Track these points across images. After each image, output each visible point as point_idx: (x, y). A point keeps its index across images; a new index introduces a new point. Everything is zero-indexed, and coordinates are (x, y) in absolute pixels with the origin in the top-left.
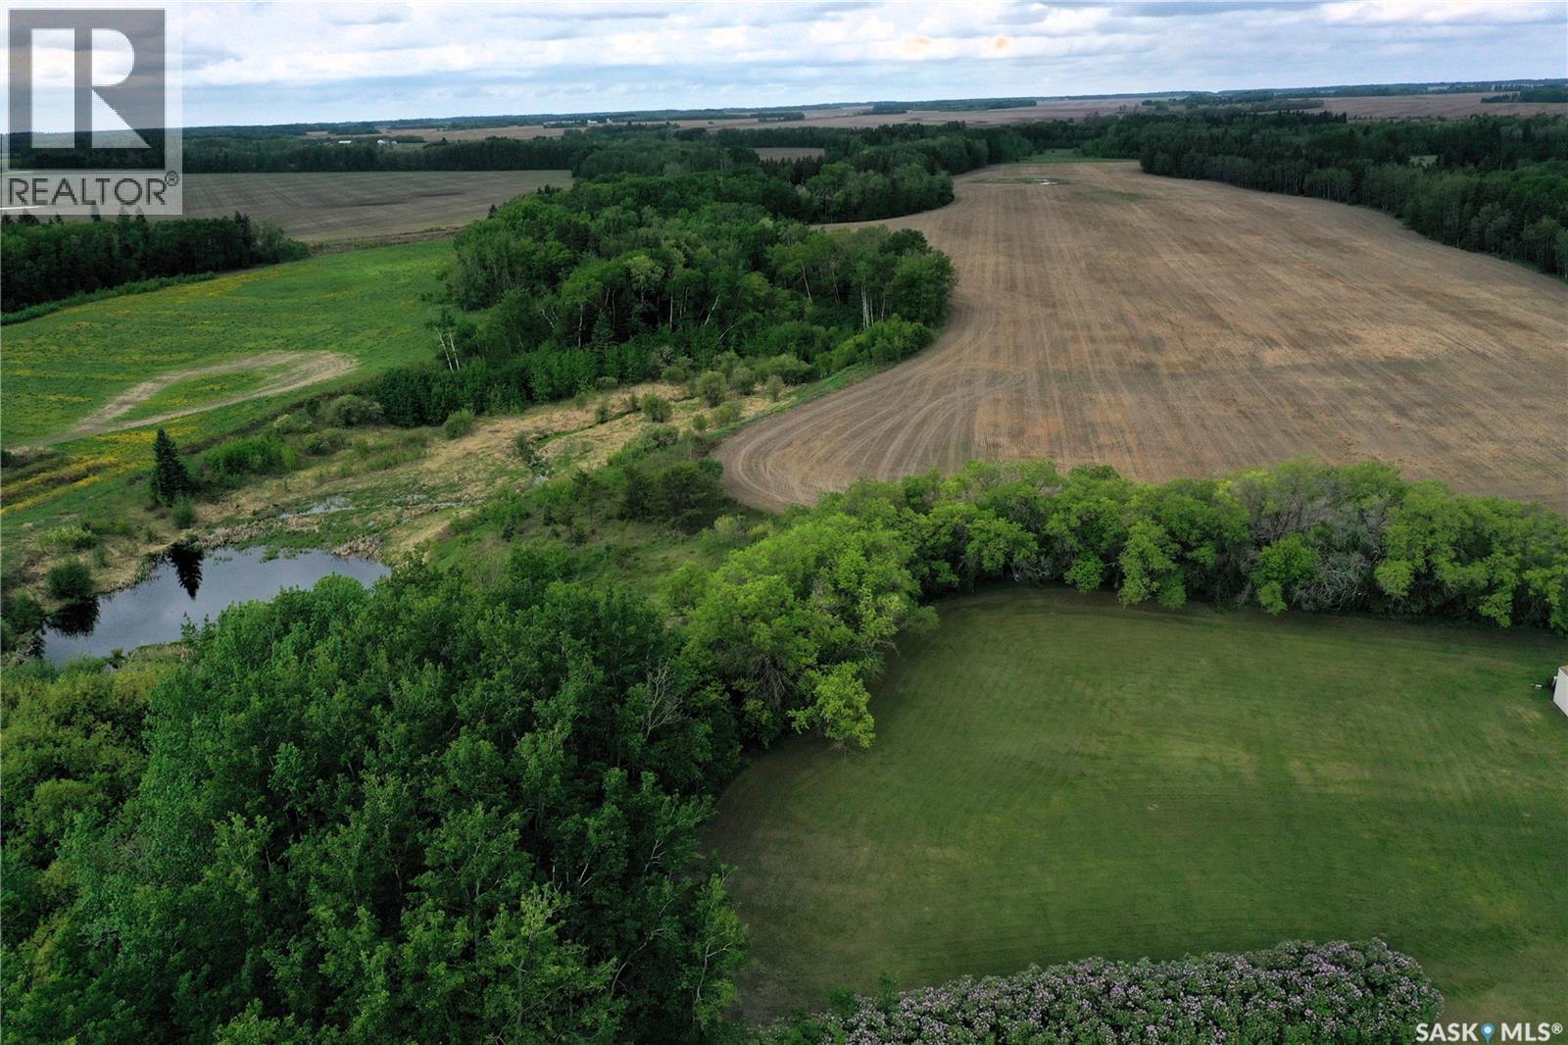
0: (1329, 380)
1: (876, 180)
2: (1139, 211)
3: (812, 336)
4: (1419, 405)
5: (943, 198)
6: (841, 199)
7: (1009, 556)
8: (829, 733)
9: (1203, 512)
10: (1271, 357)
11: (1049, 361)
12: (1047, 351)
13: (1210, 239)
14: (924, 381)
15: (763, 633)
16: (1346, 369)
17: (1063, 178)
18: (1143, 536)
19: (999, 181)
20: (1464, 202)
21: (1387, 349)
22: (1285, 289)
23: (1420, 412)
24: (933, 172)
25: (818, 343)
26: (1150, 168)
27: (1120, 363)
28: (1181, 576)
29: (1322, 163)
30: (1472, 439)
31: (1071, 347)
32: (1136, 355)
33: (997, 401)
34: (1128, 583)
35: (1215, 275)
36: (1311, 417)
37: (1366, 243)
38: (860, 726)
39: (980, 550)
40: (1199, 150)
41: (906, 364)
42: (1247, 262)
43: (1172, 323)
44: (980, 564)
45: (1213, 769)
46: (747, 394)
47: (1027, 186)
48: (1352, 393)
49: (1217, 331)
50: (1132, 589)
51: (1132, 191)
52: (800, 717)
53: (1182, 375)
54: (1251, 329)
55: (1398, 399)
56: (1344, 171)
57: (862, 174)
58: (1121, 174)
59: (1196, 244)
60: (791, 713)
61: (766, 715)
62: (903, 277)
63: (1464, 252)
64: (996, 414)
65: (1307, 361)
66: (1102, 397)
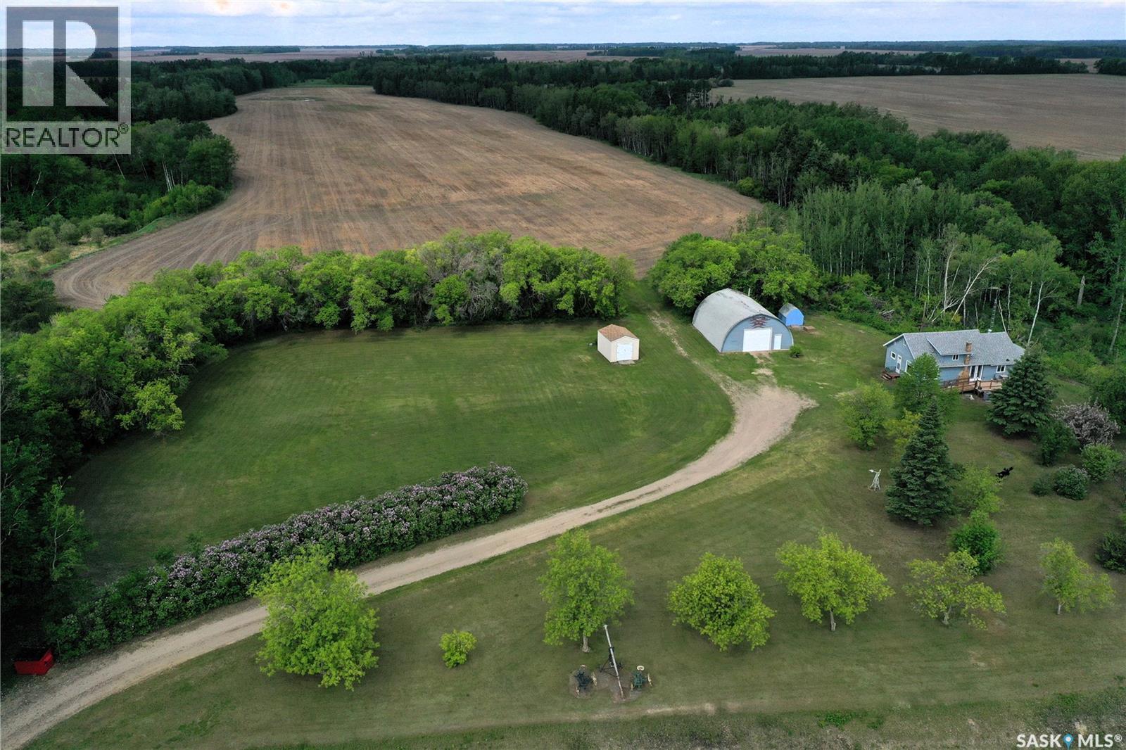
0: (489, 207)
1: (172, 94)
2: (372, 116)
3: (126, 201)
4: (540, 217)
5: (229, 109)
6: (144, 108)
7: (275, 310)
8: (149, 426)
9: (399, 269)
10: (454, 197)
11: (309, 207)
12: (308, 201)
13: (419, 132)
14: (217, 224)
15: (85, 359)
16: (500, 200)
17: (318, 96)
18: (360, 285)
19: (272, 99)
20: (567, 105)
21: (524, 188)
22: (466, 159)
23: (540, 220)
24: (218, 89)
25: (132, 205)
26: (380, 91)
27: (359, 205)
28: (390, 310)
29: (488, 85)
30: (568, 232)
31: (325, 198)
32: (369, 200)
33: (272, 232)
34: (356, 318)
35: (422, 152)
36: (478, 227)
37: (514, 132)
38: (173, 416)
39: (254, 307)
40: (411, 77)
41: (204, 215)
42: (441, 144)
43: (392, 180)
44: (255, 316)
45: (411, 410)
46: (76, 244)
47: (293, 102)
48: (501, 212)
49: (422, 184)
50: (359, 320)
51: (368, 105)
52: (126, 419)
53: (399, 209)
54: (441, 181)
55: (528, 214)
56: (500, 89)
57: (160, 90)
58: (362, 94)
59: (410, 135)
60: (118, 417)
61: (98, 420)
62: (194, 153)
63: (571, 136)
64: (271, 239)
65: (478, 197)
66: (346, 225)
